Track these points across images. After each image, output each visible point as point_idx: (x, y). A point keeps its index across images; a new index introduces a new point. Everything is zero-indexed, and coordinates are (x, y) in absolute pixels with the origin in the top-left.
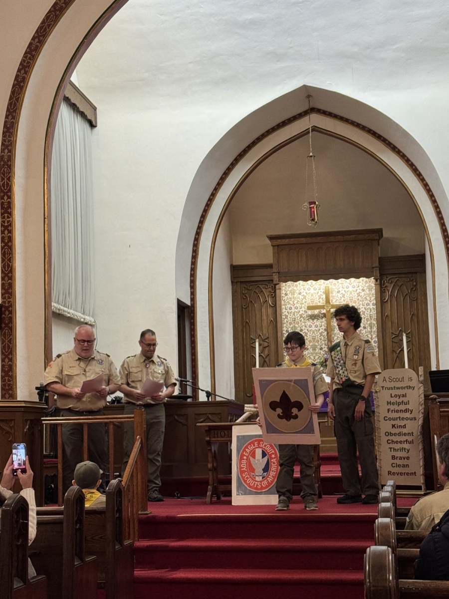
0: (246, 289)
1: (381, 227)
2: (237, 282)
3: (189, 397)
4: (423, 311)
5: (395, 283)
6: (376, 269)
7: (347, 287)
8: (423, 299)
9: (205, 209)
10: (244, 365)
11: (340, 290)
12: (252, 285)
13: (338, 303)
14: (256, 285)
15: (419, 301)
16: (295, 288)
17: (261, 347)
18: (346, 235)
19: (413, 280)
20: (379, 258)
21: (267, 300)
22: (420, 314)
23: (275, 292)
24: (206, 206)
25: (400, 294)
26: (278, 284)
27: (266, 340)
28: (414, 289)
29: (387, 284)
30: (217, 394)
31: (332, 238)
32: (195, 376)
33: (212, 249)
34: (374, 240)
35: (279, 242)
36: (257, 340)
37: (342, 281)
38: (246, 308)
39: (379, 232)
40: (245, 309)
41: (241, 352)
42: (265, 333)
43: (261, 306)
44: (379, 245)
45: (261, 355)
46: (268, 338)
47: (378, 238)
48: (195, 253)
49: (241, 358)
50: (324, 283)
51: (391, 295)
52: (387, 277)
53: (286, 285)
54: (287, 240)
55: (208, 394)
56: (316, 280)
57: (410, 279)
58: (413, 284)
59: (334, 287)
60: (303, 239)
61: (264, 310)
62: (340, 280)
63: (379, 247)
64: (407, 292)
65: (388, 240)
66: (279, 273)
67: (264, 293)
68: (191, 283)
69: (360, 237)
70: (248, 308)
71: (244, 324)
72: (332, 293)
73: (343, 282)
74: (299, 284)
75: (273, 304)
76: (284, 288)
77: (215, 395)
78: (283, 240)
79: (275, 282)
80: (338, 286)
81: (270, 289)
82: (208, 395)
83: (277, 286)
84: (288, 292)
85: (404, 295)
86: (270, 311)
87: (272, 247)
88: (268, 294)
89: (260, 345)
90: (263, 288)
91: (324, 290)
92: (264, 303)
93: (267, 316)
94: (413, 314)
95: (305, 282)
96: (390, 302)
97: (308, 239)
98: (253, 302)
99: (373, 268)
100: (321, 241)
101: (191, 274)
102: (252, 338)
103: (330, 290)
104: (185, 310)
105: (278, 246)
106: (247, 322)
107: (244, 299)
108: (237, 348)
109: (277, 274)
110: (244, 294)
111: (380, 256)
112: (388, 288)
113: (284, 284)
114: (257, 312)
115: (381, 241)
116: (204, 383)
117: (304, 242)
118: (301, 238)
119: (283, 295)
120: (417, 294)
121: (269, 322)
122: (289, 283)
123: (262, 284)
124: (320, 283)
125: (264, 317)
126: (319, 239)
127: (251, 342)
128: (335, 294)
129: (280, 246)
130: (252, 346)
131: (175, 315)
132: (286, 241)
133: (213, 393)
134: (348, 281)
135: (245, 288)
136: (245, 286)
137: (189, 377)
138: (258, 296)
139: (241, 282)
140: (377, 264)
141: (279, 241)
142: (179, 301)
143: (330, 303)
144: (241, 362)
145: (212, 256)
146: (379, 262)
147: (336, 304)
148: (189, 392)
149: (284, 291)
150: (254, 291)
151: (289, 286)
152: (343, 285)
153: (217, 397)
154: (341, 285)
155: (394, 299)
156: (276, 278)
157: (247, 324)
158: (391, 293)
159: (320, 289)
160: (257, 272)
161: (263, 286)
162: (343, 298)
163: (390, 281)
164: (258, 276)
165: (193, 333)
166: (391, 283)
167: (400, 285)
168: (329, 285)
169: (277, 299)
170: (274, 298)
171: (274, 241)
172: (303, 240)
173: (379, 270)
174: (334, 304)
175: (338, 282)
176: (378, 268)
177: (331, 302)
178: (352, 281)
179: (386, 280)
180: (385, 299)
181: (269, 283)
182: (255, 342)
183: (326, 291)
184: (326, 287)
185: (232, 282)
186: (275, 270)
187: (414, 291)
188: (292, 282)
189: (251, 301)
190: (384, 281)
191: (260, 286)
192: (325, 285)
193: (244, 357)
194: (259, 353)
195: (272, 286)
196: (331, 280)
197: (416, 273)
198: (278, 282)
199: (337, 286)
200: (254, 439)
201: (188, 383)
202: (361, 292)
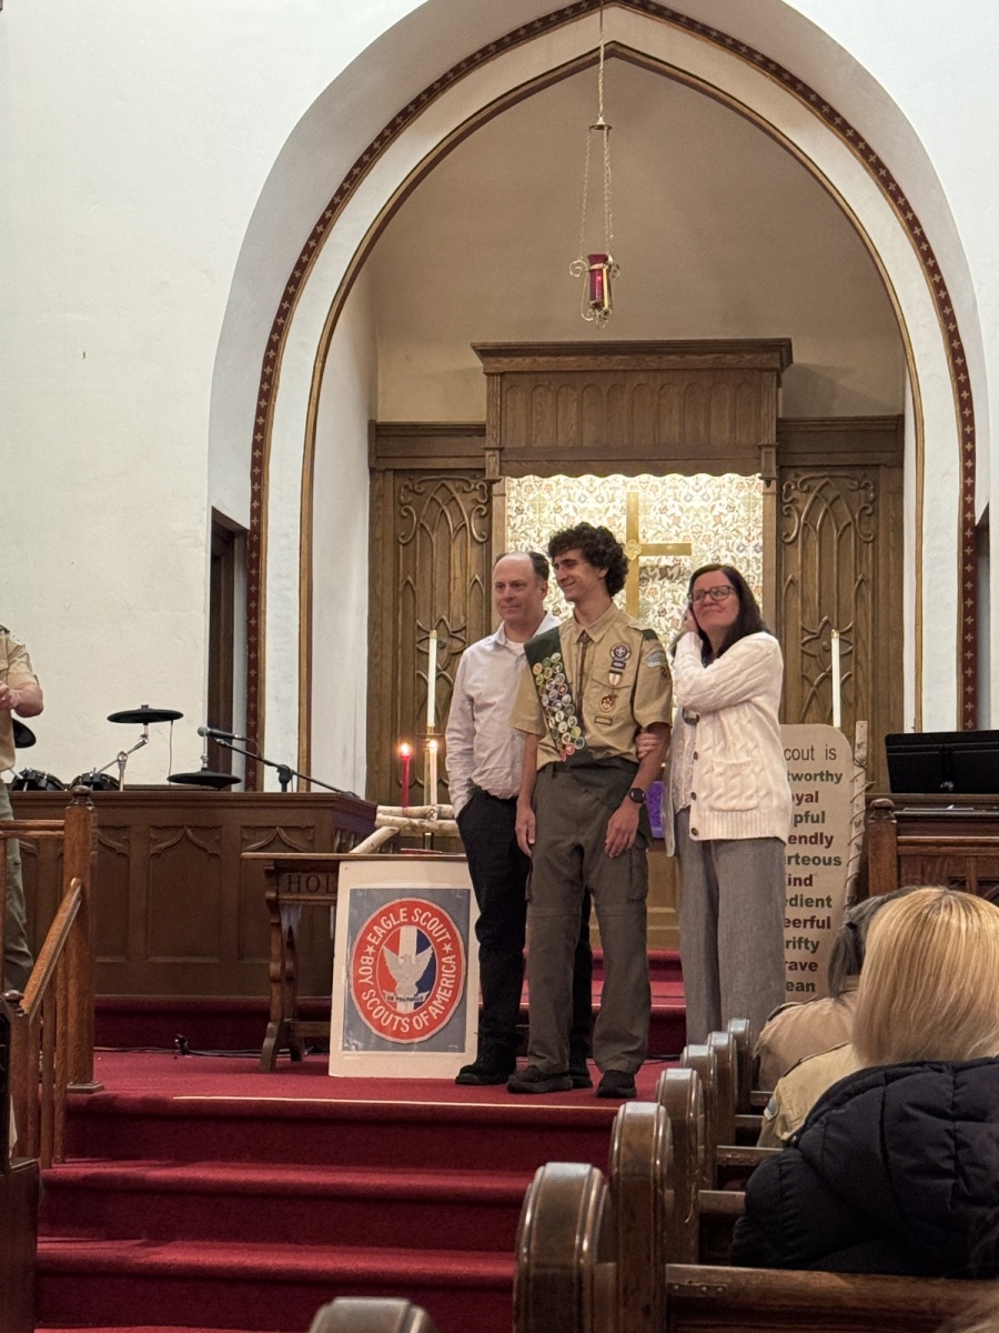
0: (410, 491)
1: (787, 337)
2: (384, 472)
3: (236, 781)
4: (892, 571)
5: (819, 491)
6: (769, 450)
7: (689, 498)
8: (892, 541)
9: (300, 260)
10: (394, 702)
11: (669, 504)
12: (424, 481)
13: (660, 541)
14: (441, 479)
15: (881, 543)
16: (546, 496)
17: (445, 652)
18: (692, 353)
19: (867, 484)
20: (779, 421)
21: (465, 525)
22: (881, 583)
23: (489, 502)
24: (303, 254)
25: (830, 523)
26: (499, 481)
27: (457, 635)
28: (870, 510)
29: (796, 494)
30: (313, 776)
31: (651, 361)
32: (256, 726)
33: (318, 374)
34: (768, 370)
35: (505, 364)
36: (434, 634)
37: (673, 479)
38: (410, 542)
39: (782, 348)
40: (404, 545)
41: (387, 664)
42: (455, 615)
43: (450, 540)
44: (779, 384)
45: (442, 675)
46: (465, 628)
47: (778, 365)
48: (269, 384)
49: (388, 680)
50: (625, 484)
51: (805, 525)
52: (797, 476)
53: (519, 485)
54: (528, 360)
55: (285, 775)
56: (603, 474)
57: (860, 483)
58: (867, 496)
59: (652, 497)
60: (572, 359)
61: (455, 550)
62: (668, 477)
63: (780, 390)
64: (850, 519)
65: (808, 373)
66: (501, 450)
67: (458, 504)
68: (253, 468)
69: (730, 359)
70: (412, 545)
71: (401, 589)
72: (645, 512)
73: (677, 484)
74: (558, 483)
75: (483, 537)
76: (513, 493)
77: (310, 781)
78: (520, 359)
79: (488, 477)
80: (664, 493)
81: (476, 495)
82: (285, 777)
83: (495, 487)
84: (525, 505)
85: (841, 528)
86: (473, 553)
87: (485, 377)
88: (470, 506)
89: (441, 646)
90: (457, 490)
91: (624, 505)
92: (458, 531)
93: (465, 567)
94: (862, 580)
95: (572, 479)
96: (804, 543)
97: (587, 358)
98: (428, 529)
99: (760, 447)
100: (621, 368)
101: (255, 441)
102: (419, 627)
103: (641, 504)
104: (236, 541)
105: (502, 374)
106: (408, 582)
107: (404, 517)
108: (376, 655)
109: (497, 452)
110: (402, 505)
111: (780, 416)
112: (799, 506)
113: (515, 481)
114: (438, 555)
115: (784, 376)
116: (279, 745)
117: (574, 367)
118: (567, 355)
119: (509, 512)
120: (877, 526)
121: (469, 584)
122: (530, 479)
123: (454, 480)
124: (613, 484)
125: (457, 572)
126: (616, 361)
127: (418, 639)
128: (652, 515)
129: (508, 376)
130: (418, 649)
131: (204, 554)
132: (524, 363)
133: (303, 773)
134: (690, 480)
135: (406, 487)
136: (407, 483)
137: (238, 729)
138: (443, 511)
139: (396, 471)
140: (770, 437)
141: (506, 360)
142: (216, 515)
143: (638, 540)
144: (387, 692)
145: (315, 393)
146: (778, 433)
147: (655, 542)
148: (237, 766)
149: (513, 501)
150: (432, 498)
151: (530, 489)
152: (678, 491)
153: (312, 784)
154: (670, 492)
155: (814, 537)
156: (492, 463)
157: (408, 587)
158: (806, 518)
159: (613, 500)
160: (441, 444)
161: (458, 483)
162: (675, 527)
163: (805, 488)
164: (443, 456)
165: (253, 605)
166: (808, 491)
167: (831, 498)
168: (640, 490)
169: (494, 521)
170: (487, 519)
171: (491, 360)
172: (571, 362)
173: (777, 453)
174: (650, 542)
175: (663, 484)
176: (773, 450)
177: (640, 536)
178: (701, 483)
179: (796, 483)
180: (788, 536)
181: (474, 477)
182: (428, 638)
183: (628, 507)
184: (628, 495)
185: (372, 470)
186: (490, 441)
187: (869, 515)
188: (537, 478)
189: (422, 525)
190: (789, 486)
191: (449, 484)
192: (628, 490)
193: (395, 678)
194: (438, 670)
195: (481, 486)
196: (644, 477)
197: (878, 466)
198: (497, 477)
199: (659, 493)
200: (398, 901)
201: (235, 744)
202: (725, 512)
